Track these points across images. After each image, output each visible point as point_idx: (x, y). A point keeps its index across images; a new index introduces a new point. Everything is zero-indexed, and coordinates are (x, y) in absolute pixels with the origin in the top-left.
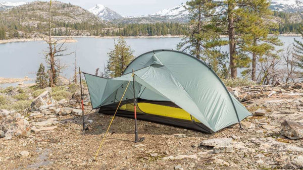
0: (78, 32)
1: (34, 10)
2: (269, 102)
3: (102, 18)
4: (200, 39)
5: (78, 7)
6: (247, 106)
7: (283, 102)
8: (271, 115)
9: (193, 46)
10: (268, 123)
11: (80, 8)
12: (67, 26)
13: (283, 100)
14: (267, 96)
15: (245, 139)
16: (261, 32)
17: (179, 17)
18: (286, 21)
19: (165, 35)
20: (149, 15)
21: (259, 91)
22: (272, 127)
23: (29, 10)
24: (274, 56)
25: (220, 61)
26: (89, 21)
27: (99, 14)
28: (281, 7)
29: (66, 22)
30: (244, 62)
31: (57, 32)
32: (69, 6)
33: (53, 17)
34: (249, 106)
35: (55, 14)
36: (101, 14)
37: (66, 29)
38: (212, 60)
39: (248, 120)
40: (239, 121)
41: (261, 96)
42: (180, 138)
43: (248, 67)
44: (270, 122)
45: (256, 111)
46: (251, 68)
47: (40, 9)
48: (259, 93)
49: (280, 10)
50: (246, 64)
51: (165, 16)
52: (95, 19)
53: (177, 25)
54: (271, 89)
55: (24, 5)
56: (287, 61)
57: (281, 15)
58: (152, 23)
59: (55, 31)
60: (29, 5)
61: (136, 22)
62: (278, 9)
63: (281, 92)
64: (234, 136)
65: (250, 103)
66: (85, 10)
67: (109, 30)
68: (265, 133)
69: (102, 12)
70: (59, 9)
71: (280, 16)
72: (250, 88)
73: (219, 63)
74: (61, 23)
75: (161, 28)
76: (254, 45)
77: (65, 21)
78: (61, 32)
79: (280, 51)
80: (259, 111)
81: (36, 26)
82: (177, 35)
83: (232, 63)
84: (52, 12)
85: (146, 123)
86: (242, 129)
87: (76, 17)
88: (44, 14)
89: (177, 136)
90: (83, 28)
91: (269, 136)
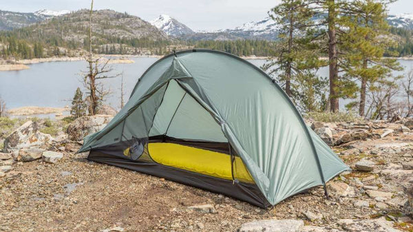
0: (136, 50)
1: (80, 20)
2: (382, 146)
3: (167, 33)
4: (291, 60)
5: (136, 18)
6: (343, 152)
7: (406, 148)
8: (385, 172)
9: (281, 68)
10: (380, 186)
11: (139, 19)
12: (122, 42)
13: (407, 144)
14: (379, 136)
15: (332, 220)
16: (373, 49)
17: (267, 32)
18: (408, 40)
19: (248, 56)
20: (228, 30)
21: (367, 129)
22: (387, 194)
23: (74, 21)
24: (390, 84)
25: (317, 89)
26: (150, 36)
27: (163, 28)
28: (401, 22)
29: (121, 37)
30: (349, 90)
31: (109, 50)
32: (125, 16)
33: (105, 30)
34: (347, 153)
35: (106, 26)
36: (166, 28)
37: (121, 47)
38: (307, 88)
39: (343, 178)
40: (323, 181)
41: (369, 136)
42: (203, 215)
43: (355, 97)
44: (383, 185)
45: (359, 163)
46: (358, 99)
47: (88, 20)
48: (366, 131)
49: (400, 26)
50: (351, 93)
51: (249, 32)
52: (157, 33)
53: (264, 44)
54: (385, 126)
55: (67, 14)
56: (408, 92)
57: (401, 32)
58: (231, 40)
59: (107, 49)
60: (74, 15)
61: (210, 38)
62: (396, 25)
63: (401, 131)
64: (310, 215)
65: (348, 147)
66: (145, 22)
67: (175, 48)
68: (372, 207)
69: (167, 25)
70: (111, 20)
71: (399, 34)
72: (352, 124)
73: (316, 93)
74: (114, 38)
75: (243, 47)
76: (363, 68)
77: (119, 35)
78: (114, 50)
79: (399, 77)
80: (364, 162)
81: (82, 41)
82: (264, 56)
83: (332, 92)
84: (103, 24)
85: (156, 181)
86: (328, 198)
87: (133, 31)
88: (93, 27)
89: (199, 209)
90: (142, 46)
91: (381, 216)
